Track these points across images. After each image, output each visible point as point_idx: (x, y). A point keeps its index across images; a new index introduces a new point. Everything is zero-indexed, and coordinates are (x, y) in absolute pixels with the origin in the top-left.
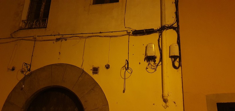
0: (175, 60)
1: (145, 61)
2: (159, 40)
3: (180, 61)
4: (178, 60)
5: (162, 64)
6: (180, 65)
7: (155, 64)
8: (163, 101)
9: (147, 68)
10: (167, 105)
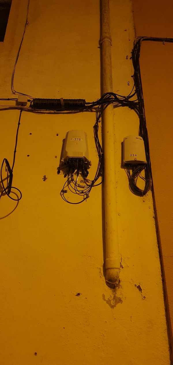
0: (136, 174)
1: (59, 172)
2: (96, 127)
3: (148, 177)
4: (143, 173)
5: (103, 182)
6: (149, 186)
7: (86, 181)
8: (107, 283)
9: (64, 191)
10: (118, 295)
